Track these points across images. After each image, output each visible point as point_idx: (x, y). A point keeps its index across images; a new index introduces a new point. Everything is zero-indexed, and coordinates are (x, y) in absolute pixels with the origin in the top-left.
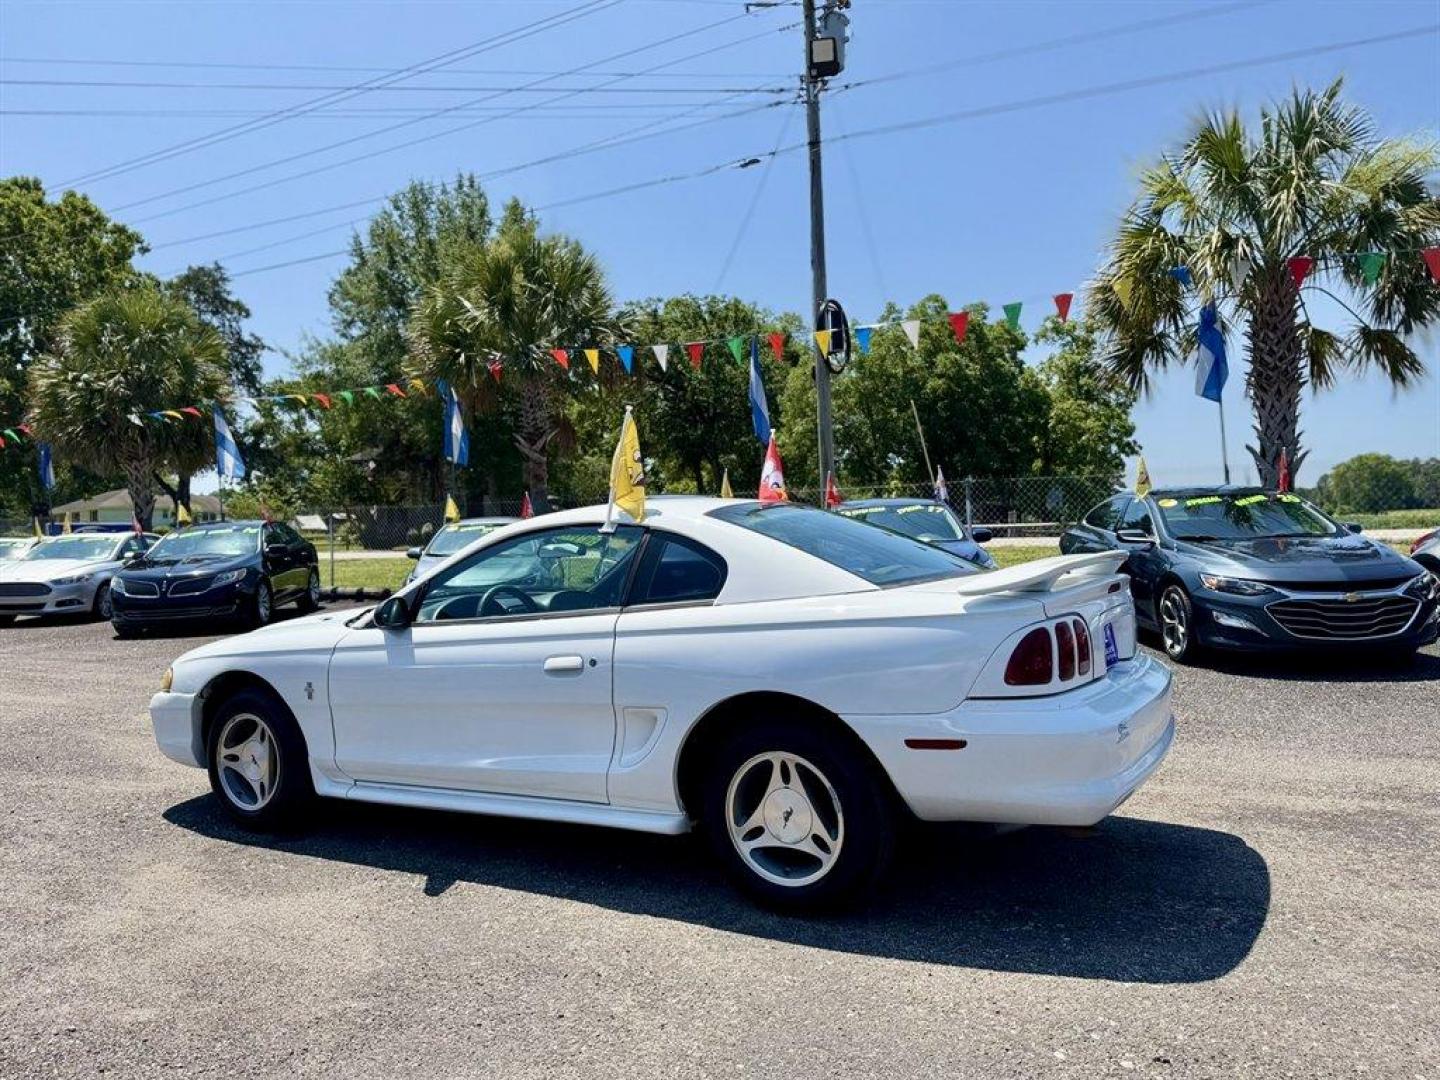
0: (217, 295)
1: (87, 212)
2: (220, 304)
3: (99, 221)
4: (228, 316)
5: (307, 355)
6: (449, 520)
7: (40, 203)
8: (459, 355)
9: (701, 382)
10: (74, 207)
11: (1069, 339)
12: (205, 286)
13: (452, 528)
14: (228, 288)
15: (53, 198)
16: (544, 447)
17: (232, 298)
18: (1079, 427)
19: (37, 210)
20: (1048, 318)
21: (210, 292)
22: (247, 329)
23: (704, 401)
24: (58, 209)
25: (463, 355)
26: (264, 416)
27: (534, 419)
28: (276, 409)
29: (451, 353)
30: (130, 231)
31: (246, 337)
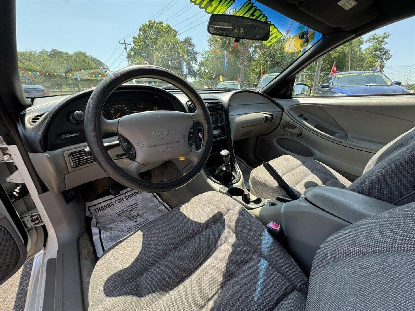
0: (190, 43)
1: (169, 27)
2: (191, 45)
3: (171, 29)
4: (192, 47)
5: (203, 53)
6: (221, 81)
7: (162, 26)
8: (227, 41)
9: (279, 57)
10: (167, 26)
11: (377, 41)
12: (188, 41)
13: (221, 83)
14: (192, 41)
15: (164, 25)
16: (244, 66)
17: (192, 44)
18: (372, 65)
19: (162, 27)
20: (372, 35)
21: (189, 42)
22: (195, 49)
23: (278, 61)
24: (165, 27)
25: (228, 41)
26: (199, 68)
27: (243, 58)
28: (201, 67)
29: (225, 41)
30: (176, 31)
31: (195, 52)
